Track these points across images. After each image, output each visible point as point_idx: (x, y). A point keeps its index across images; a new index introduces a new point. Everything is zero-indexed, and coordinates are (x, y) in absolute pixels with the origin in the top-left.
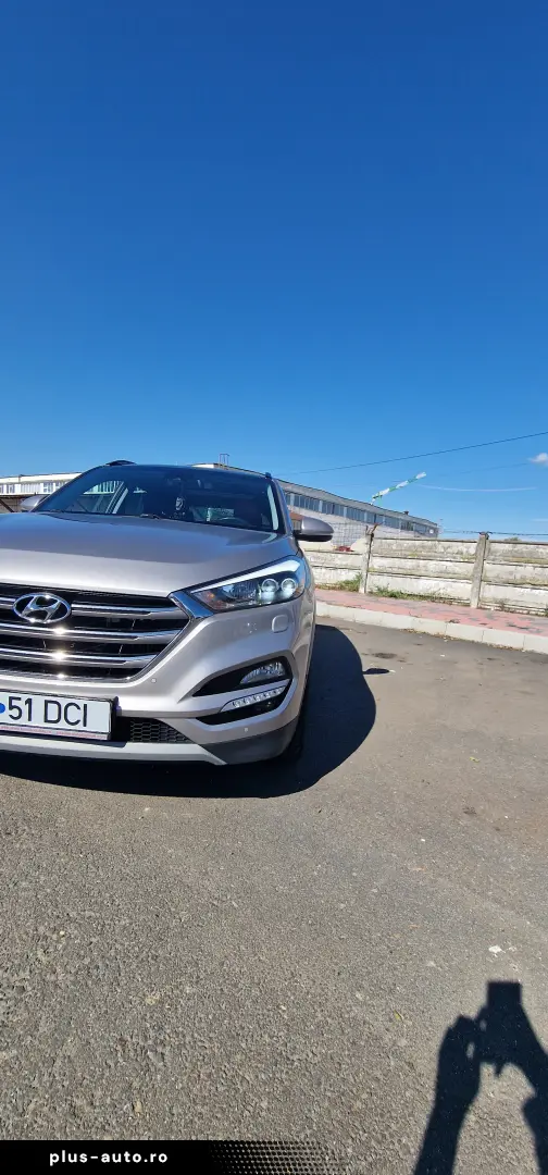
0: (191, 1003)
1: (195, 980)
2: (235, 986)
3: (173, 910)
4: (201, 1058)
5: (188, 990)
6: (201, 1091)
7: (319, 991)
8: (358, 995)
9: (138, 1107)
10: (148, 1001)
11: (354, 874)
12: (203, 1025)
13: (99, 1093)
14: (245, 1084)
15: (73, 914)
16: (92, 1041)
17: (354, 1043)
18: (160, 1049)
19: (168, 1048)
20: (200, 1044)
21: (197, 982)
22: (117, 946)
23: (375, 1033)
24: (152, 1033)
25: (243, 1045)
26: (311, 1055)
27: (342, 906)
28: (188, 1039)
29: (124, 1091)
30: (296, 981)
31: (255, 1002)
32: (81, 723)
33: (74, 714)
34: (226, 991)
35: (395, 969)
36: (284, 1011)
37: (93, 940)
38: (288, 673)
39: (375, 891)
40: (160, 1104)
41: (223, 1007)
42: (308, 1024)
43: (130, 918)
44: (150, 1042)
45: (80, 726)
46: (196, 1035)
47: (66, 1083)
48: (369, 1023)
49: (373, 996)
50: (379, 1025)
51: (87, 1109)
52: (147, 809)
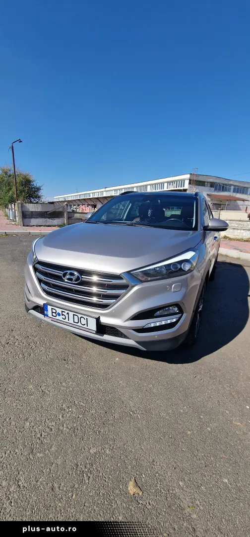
0: (107, 458)
1: (111, 448)
2: (127, 457)
3: (113, 411)
4: (103, 485)
5: (107, 452)
6: (98, 500)
7: (163, 473)
8: (181, 483)
9: (74, 497)
10: (91, 451)
11: (202, 417)
12: (108, 470)
13: (62, 484)
14: (116, 505)
15: (76, 402)
16: (67, 461)
17: (169, 507)
18: (89, 475)
19: (92, 475)
20: (104, 479)
21: (112, 450)
22: (87, 422)
23: (182, 506)
24: (88, 466)
25: (121, 487)
26: (148, 504)
27: (189, 433)
28: (101, 474)
29: (71, 488)
30: (154, 465)
31: (132, 468)
32: (86, 325)
33: (83, 321)
34: (122, 458)
35: (205, 476)
36: (143, 477)
37: (80, 416)
38: (181, 311)
39: (209, 429)
40: (82, 499)
41: (119, 465)
42: (152, 488)
43: (96, 411)
44: (86, 470)
45: (85, 326)
46: (104, 474)
47: (54, 475)
48: (181, 500)
49: (187, 487)
50: (186, 502)
51: (57, 489)
52: (117, 359)
